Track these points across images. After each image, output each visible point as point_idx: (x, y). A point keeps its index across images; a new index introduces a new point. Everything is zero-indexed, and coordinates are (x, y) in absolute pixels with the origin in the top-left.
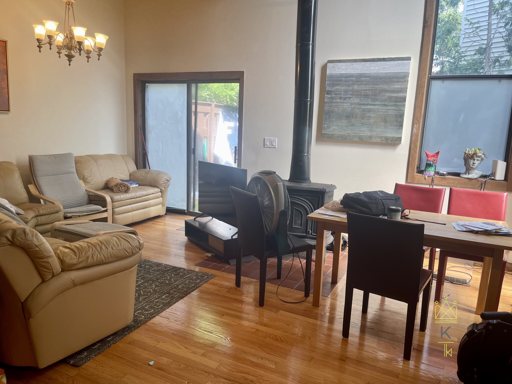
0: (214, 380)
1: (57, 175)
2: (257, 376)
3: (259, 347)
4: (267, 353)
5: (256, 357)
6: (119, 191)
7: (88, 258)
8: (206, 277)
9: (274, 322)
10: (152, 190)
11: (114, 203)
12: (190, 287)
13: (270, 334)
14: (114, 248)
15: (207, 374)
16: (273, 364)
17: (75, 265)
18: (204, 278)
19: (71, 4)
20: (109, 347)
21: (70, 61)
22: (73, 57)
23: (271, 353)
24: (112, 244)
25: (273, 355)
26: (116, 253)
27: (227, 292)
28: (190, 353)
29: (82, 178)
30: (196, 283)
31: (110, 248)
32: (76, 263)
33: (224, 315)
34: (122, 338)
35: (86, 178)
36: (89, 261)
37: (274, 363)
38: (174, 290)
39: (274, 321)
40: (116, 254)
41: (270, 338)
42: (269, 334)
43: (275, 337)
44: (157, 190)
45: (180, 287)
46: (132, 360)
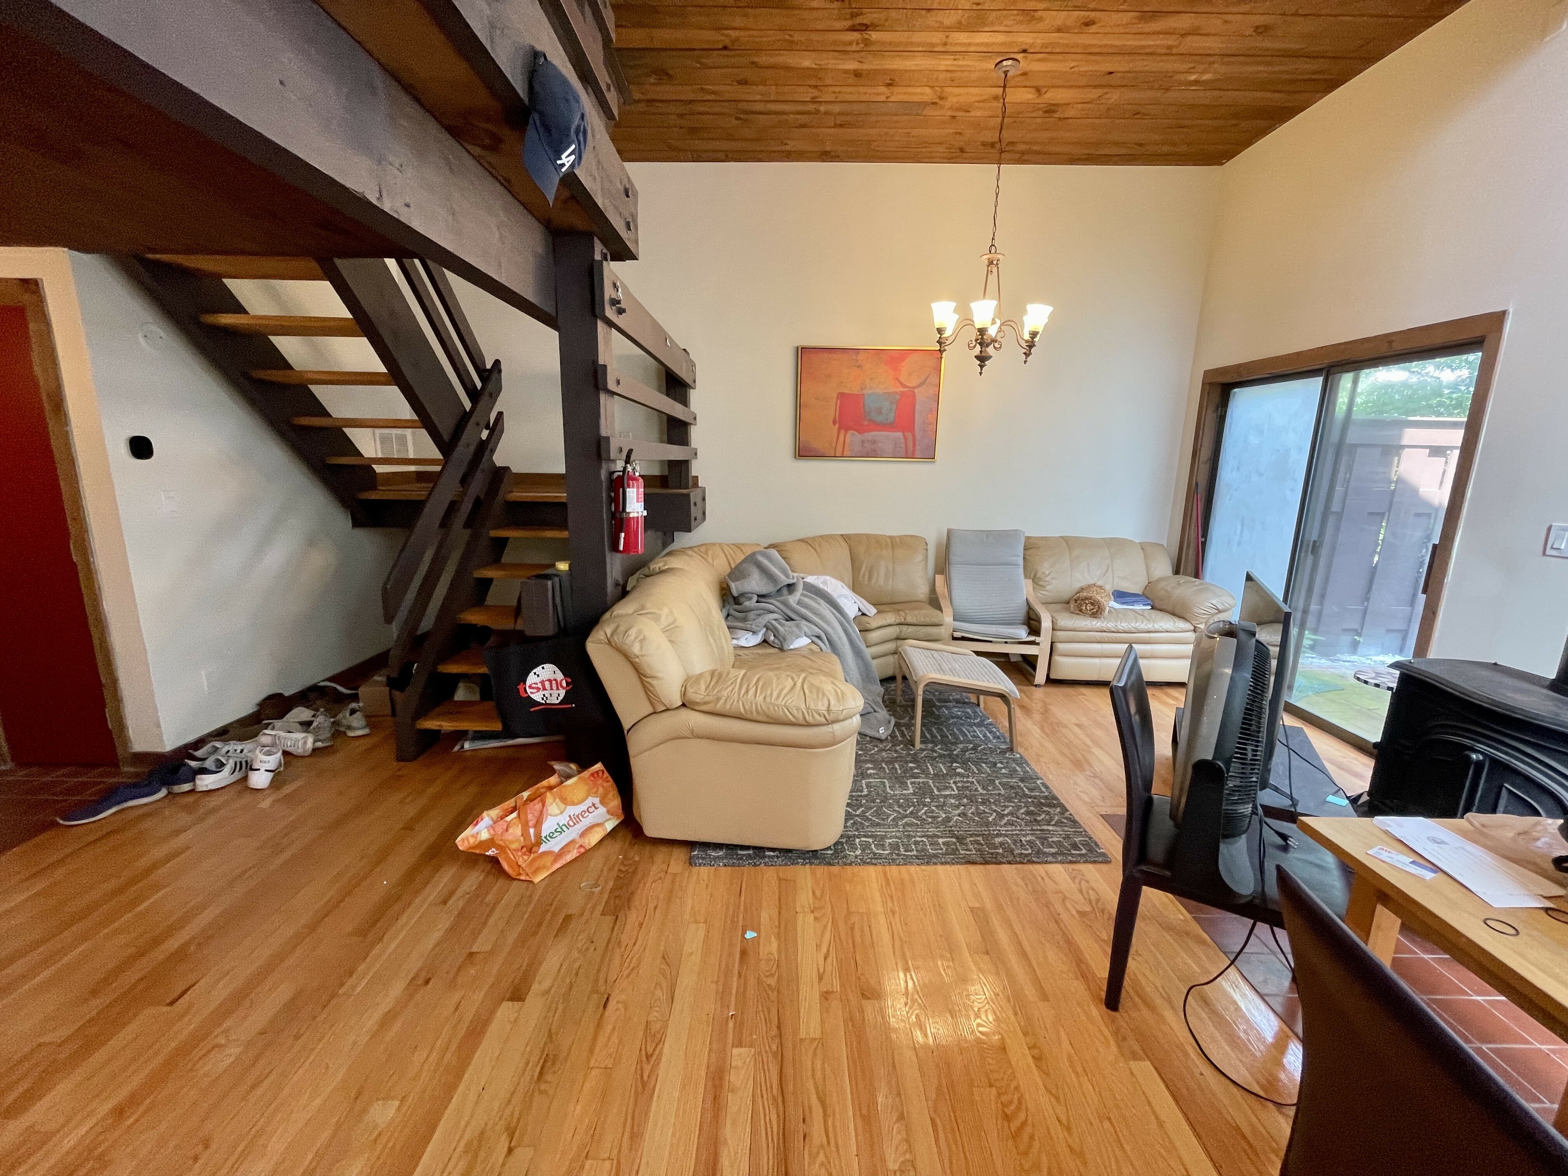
0: (765, 1056)
1: (984, 565)
2: (832, 1141)
3: (939, 1089)
4: (933, 1120)
5: (897, 1099)
6: (1080, 611)
7: (718, 699)
8: (1084, 851)
9: (1076, 1073)
10: (1166, 623)
11: (1059, 633)
12: (1016, 852)
13: (1017, 1088)
14: (768, 699)
15: (774, 1032)
16: (901, 1159)
17: (697, 703)
18: (1074, 852)
19: (995, 262)
20: (755, 865)
21: (982, 367)
22: (989, 358)
23: (941, 1132)
24: (769, 692)
25: (937, 1140)
26: (768, 709)
27: (1078, 912)
28: (815, 970)
29: (1032, 576)
30: (1039, 852)
31: (761, 698)
32: (697, 700)
33: (987, 953)
34: (786, 865)
35: (1040, 578)
36: (718, 705)
37: (908, 1156)
38: (980, 839)
39: (1080, 1070)
40: (766, 710)
41: (999, 1095)
42: (1013, 1085)
43: (1013, 1107)
44: (1182, 625)
45: (998, 840)
46: (742, 908)
